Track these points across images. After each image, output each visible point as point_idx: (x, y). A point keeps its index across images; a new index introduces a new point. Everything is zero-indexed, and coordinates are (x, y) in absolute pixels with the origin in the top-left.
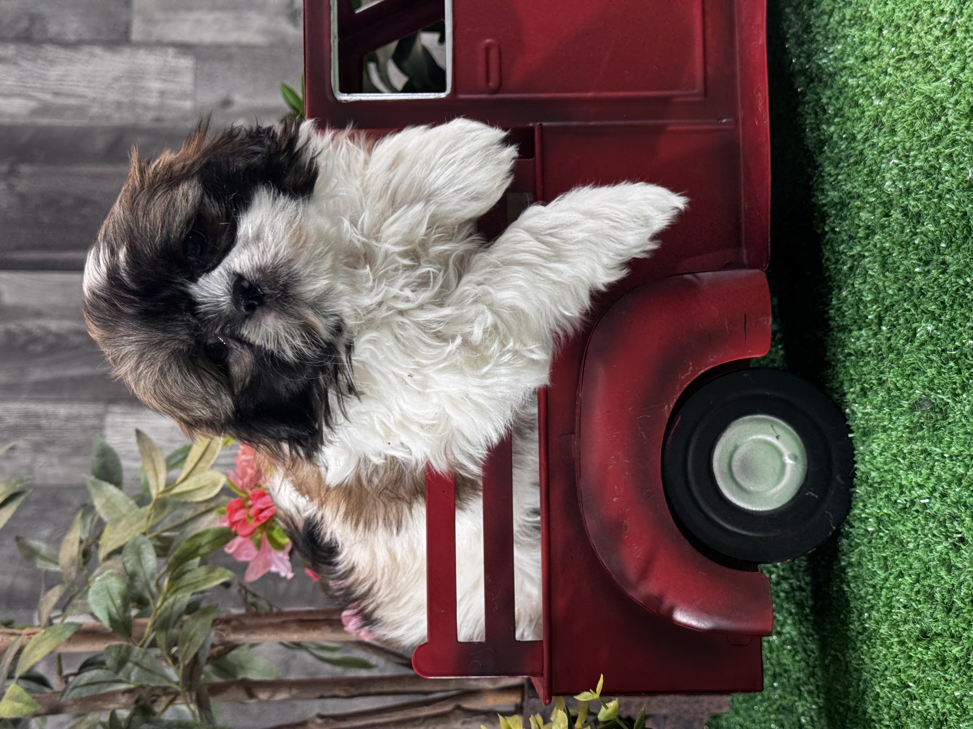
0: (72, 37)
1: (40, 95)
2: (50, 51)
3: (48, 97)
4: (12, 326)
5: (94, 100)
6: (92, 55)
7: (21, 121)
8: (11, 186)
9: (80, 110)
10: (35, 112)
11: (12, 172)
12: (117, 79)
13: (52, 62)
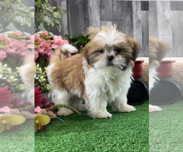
0: (101, 12)
1: (93, 8)
2: (99, 9)
3: (92, 9)
4: (58, 4)
5: (93, 16)
6: (99, 15)
7: (89, 5)
8: (79, 4)
9: (91, 14)
10: (90, 7)
11: (81, 4)
12: (96, 19)
13: (98, 10)
